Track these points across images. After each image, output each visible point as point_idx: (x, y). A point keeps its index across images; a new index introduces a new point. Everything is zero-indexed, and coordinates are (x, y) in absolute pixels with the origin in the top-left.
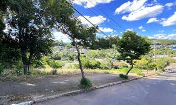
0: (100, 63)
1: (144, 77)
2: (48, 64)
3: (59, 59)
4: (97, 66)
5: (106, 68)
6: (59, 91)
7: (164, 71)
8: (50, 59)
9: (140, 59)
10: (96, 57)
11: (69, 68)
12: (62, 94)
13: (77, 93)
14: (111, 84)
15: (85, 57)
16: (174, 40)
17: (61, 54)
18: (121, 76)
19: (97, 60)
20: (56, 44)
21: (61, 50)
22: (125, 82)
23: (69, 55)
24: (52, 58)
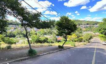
0: (47, 39)
1: (75, 46)
2: (3, 41)
3: (14, 36)
4: (45, 41)
5: (52, 42)
6: (12, 59)
7: (89, 42)
8: (5, 36)
9: (72, 35)
10: (45, 34)
11: (22, 43)
12: (14, 60)
13: (26, 59)
14: (51, 52)
15: (36, 34)
16: (96, 22)
17: (15, 32)
18: (60, 47)
19: (46, 36)
20: (11, 24)
21: (15, 29)
22: (61, 50)
23: (22, 33)
24: (7, 36)
